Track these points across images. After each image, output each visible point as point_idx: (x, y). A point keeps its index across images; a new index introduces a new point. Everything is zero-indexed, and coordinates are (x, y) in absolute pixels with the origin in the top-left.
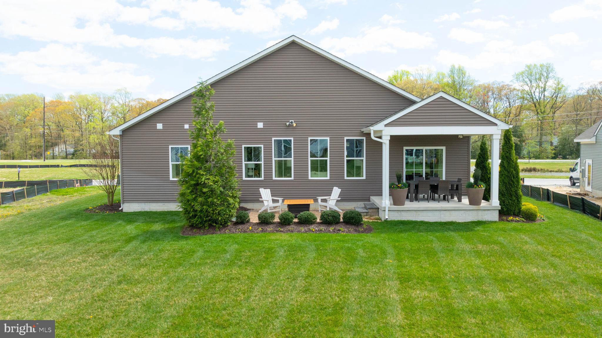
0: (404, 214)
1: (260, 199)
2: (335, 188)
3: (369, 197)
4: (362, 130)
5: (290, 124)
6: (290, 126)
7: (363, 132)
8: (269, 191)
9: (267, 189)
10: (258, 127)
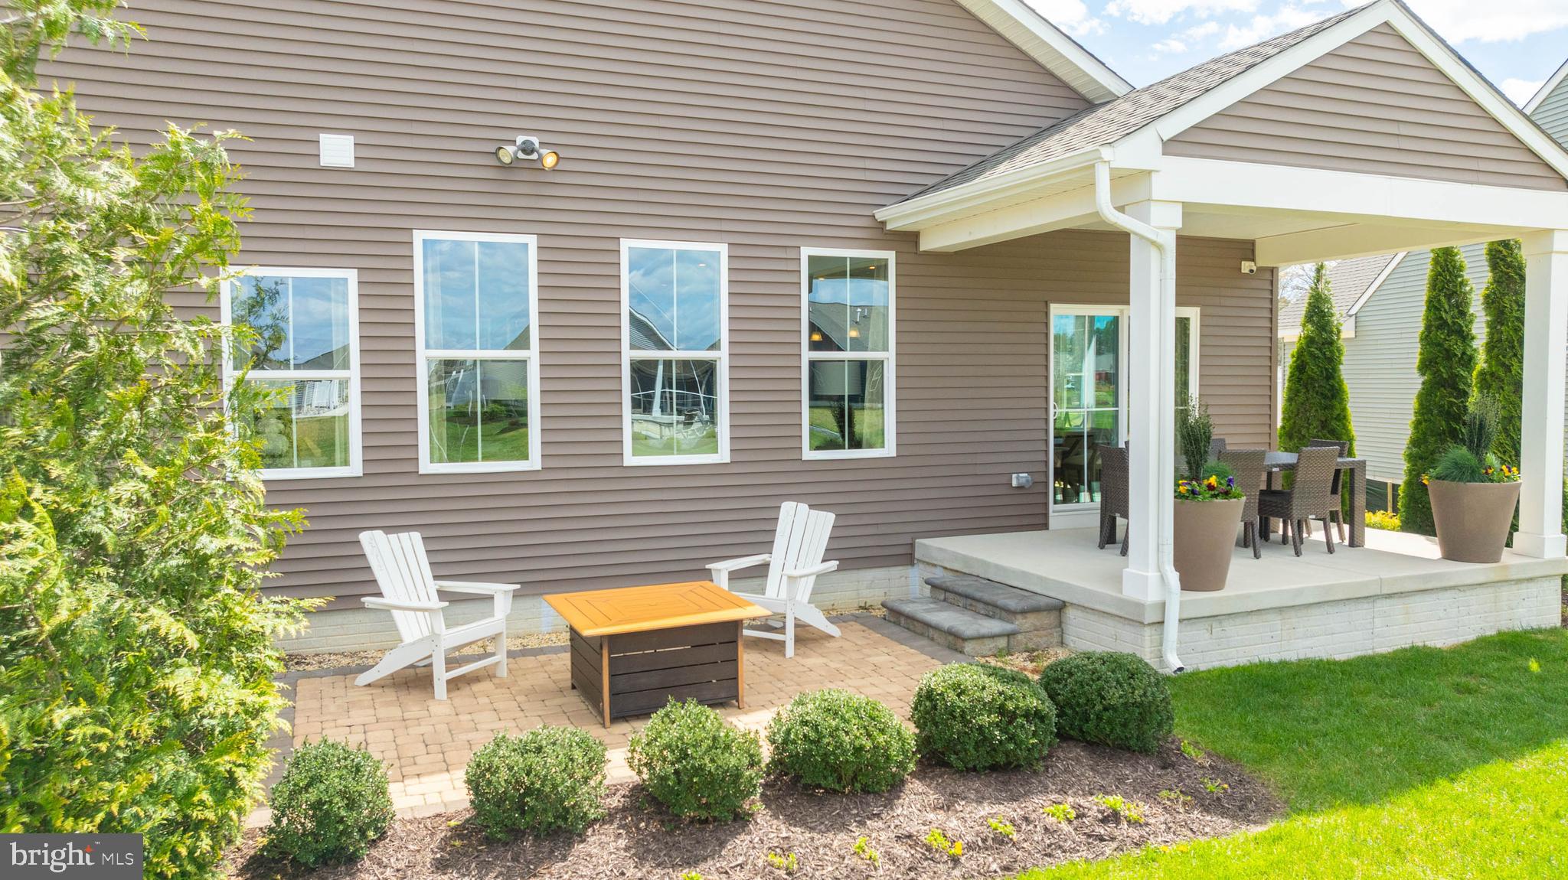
0: (1235, 631)
1: (368, 601)
2: (787, 508)
3: (912, 545)
4: (881, 214)
5: (521, 155)
6: (526, 165)
7: (883, 223)
8: (413, 540)
9: (404, 536)
10: (326, 160)
